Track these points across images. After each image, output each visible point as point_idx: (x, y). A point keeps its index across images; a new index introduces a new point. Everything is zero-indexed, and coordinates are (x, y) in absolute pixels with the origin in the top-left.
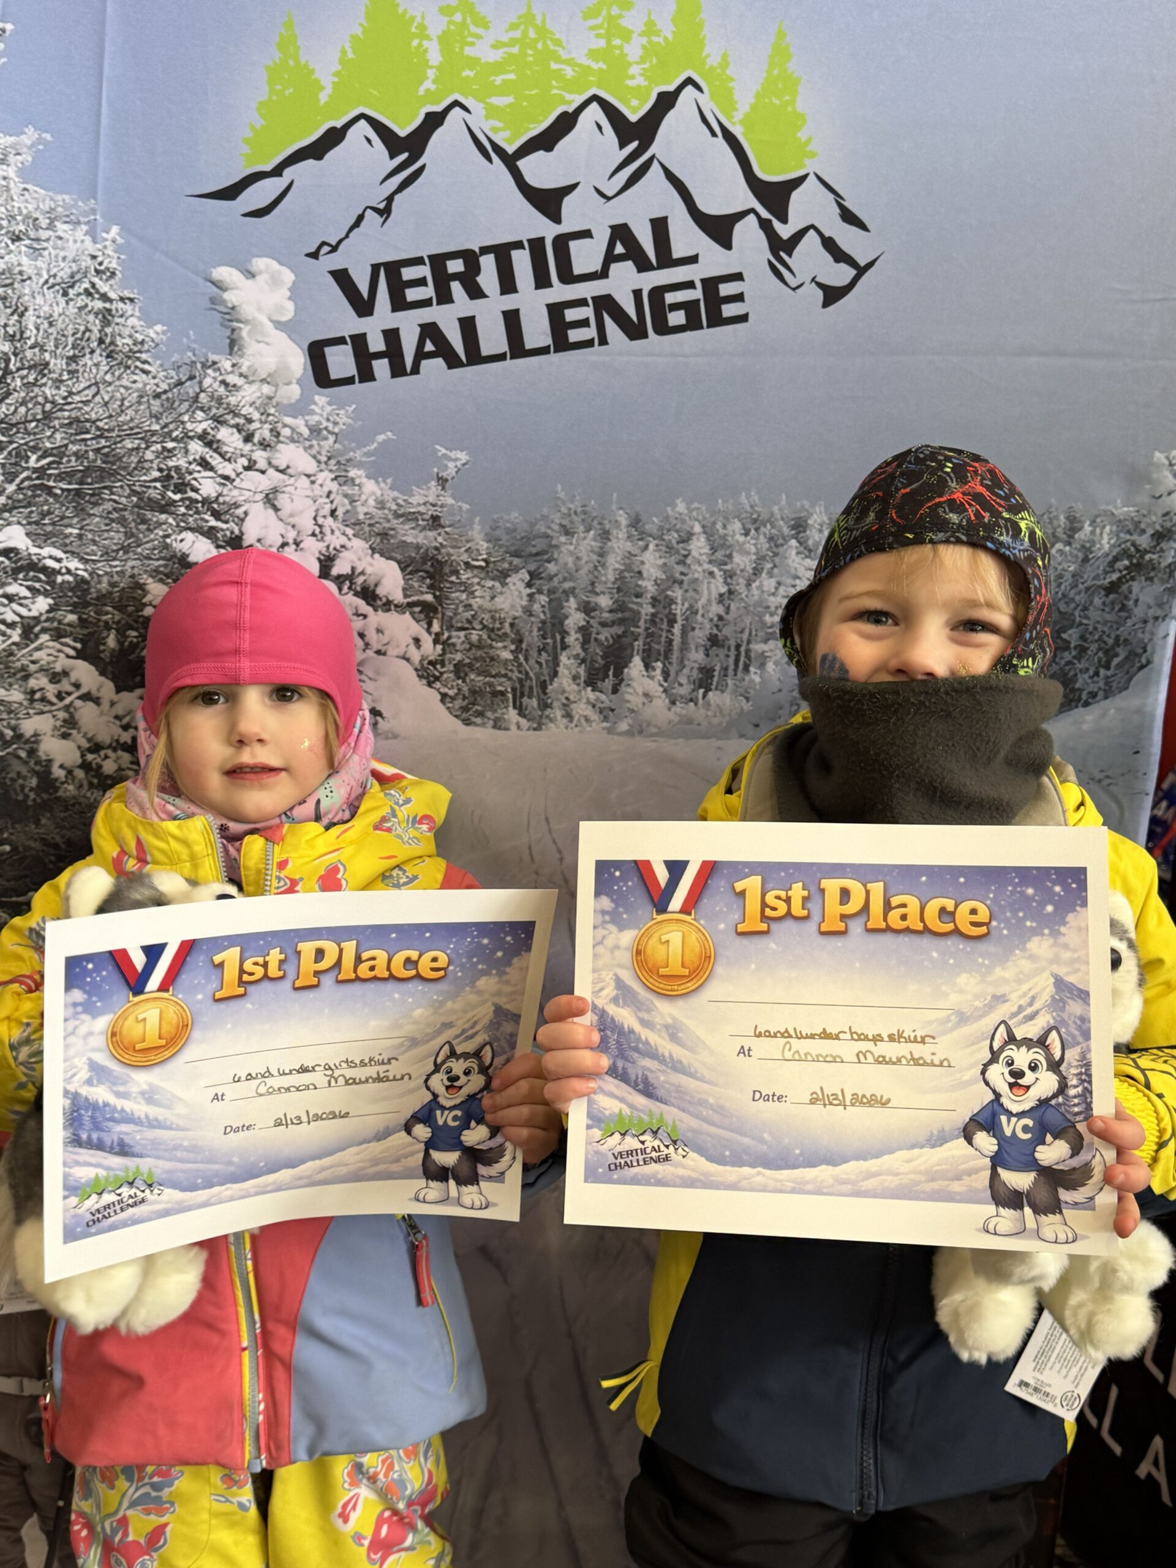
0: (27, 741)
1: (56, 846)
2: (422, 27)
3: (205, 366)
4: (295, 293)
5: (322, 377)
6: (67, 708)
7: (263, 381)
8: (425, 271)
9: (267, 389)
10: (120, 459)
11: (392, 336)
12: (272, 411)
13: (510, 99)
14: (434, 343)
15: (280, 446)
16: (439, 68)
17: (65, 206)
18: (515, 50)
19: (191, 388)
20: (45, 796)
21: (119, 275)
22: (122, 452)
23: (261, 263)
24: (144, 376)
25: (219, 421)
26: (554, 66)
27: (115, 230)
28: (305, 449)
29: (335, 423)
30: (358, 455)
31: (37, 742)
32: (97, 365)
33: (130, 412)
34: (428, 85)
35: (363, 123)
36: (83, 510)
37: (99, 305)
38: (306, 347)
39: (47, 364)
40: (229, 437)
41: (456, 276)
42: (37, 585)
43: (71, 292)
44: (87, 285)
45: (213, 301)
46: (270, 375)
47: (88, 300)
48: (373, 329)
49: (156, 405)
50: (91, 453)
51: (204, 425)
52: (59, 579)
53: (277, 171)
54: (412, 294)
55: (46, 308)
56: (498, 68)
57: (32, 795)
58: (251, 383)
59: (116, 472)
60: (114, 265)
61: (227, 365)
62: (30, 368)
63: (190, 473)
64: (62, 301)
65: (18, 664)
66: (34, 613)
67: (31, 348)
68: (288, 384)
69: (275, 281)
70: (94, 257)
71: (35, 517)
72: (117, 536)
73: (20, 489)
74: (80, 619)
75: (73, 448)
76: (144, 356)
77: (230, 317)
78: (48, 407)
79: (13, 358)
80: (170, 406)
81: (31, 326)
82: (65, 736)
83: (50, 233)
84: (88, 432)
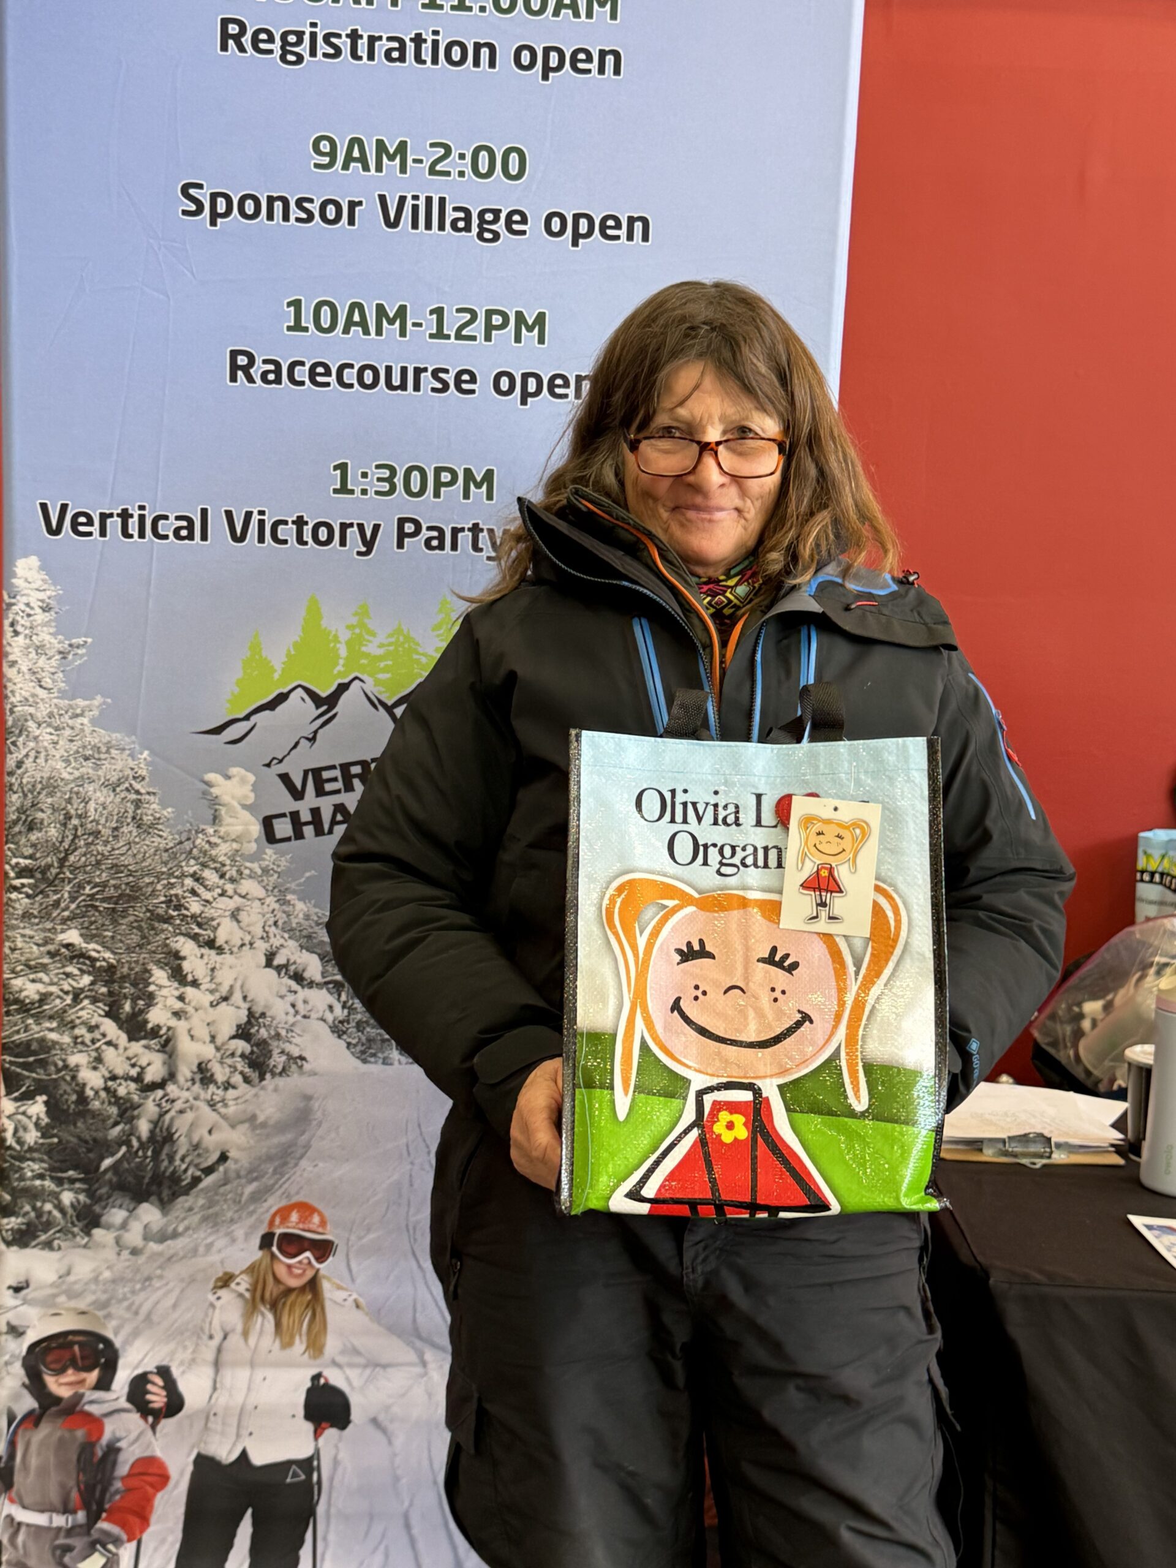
0: (71, 1070)
1: (86, 1142)
2: (336, 637)
3: (197, 832)
4: (255, 788)
5: (270, 836)
6: (97, 1050)
7: (234, 840)
8: (337, 773)
9: (235, 846)
10: (140, 889)
11: (316, 812)
12: (238, 859)
13: (389, 675)
14: (343, 815)
15: (243, 881)
16: (346, 659)
17: (117, 740)
18: (391, 648)
19: (188, 845)
20: (81, 1108)
21: (147, 779)
22: (142, 885)
23: (234, 771)
24: (159, 839)
25: (204, 865)
26: (415, 657)
27: (146, 753)
28: (259, 882)
29: (279, 866)
30: (293, 886)
31: (77, 1071)
32: (130, 832)
33: (149, 860)
34: (340, 668)
35: (300, 690)
36: (116, 921)
37: (134, 796)
38: (261, 819)
39: (99, 832)
40: (210, 876)
41: (356, 776)
42: (84, 968)
43: (118, 789)
44: (127, 785)
45: (205, 793)
46: (238, 837)
47: (127, 794)
48: (304, 809)
49: (165, 856)
50: (123, 887)
51: (195, 868)
52: (98, 964)
53: (247, 718)
54: (328, 787)
55: (102, 799)
56: (381, 658)
57: (73, 1106)
58: (226, 841)
59: (137, 898)
60: (144, 773)
61: (211, 831)
62: (90, 834)
63: (184, 898)
64: (112, 795)
65: (69, 1019)
66: (81, 985)
67: (92, 822)
68: (249, 842)
69: (243, 781)
70: (132, 769)
71: (86, 924)
72: (135, 938)
73: (78, 907)
74: (109, 991)
75: (112, 882)
76: (160, 827)
77: (215, 802)
78: (99, 857)
79: (80, 829)
80: (174, 857)
81: (92, 810)
82: (95, 1068)
83: (107, 756)
84: (122, 872)
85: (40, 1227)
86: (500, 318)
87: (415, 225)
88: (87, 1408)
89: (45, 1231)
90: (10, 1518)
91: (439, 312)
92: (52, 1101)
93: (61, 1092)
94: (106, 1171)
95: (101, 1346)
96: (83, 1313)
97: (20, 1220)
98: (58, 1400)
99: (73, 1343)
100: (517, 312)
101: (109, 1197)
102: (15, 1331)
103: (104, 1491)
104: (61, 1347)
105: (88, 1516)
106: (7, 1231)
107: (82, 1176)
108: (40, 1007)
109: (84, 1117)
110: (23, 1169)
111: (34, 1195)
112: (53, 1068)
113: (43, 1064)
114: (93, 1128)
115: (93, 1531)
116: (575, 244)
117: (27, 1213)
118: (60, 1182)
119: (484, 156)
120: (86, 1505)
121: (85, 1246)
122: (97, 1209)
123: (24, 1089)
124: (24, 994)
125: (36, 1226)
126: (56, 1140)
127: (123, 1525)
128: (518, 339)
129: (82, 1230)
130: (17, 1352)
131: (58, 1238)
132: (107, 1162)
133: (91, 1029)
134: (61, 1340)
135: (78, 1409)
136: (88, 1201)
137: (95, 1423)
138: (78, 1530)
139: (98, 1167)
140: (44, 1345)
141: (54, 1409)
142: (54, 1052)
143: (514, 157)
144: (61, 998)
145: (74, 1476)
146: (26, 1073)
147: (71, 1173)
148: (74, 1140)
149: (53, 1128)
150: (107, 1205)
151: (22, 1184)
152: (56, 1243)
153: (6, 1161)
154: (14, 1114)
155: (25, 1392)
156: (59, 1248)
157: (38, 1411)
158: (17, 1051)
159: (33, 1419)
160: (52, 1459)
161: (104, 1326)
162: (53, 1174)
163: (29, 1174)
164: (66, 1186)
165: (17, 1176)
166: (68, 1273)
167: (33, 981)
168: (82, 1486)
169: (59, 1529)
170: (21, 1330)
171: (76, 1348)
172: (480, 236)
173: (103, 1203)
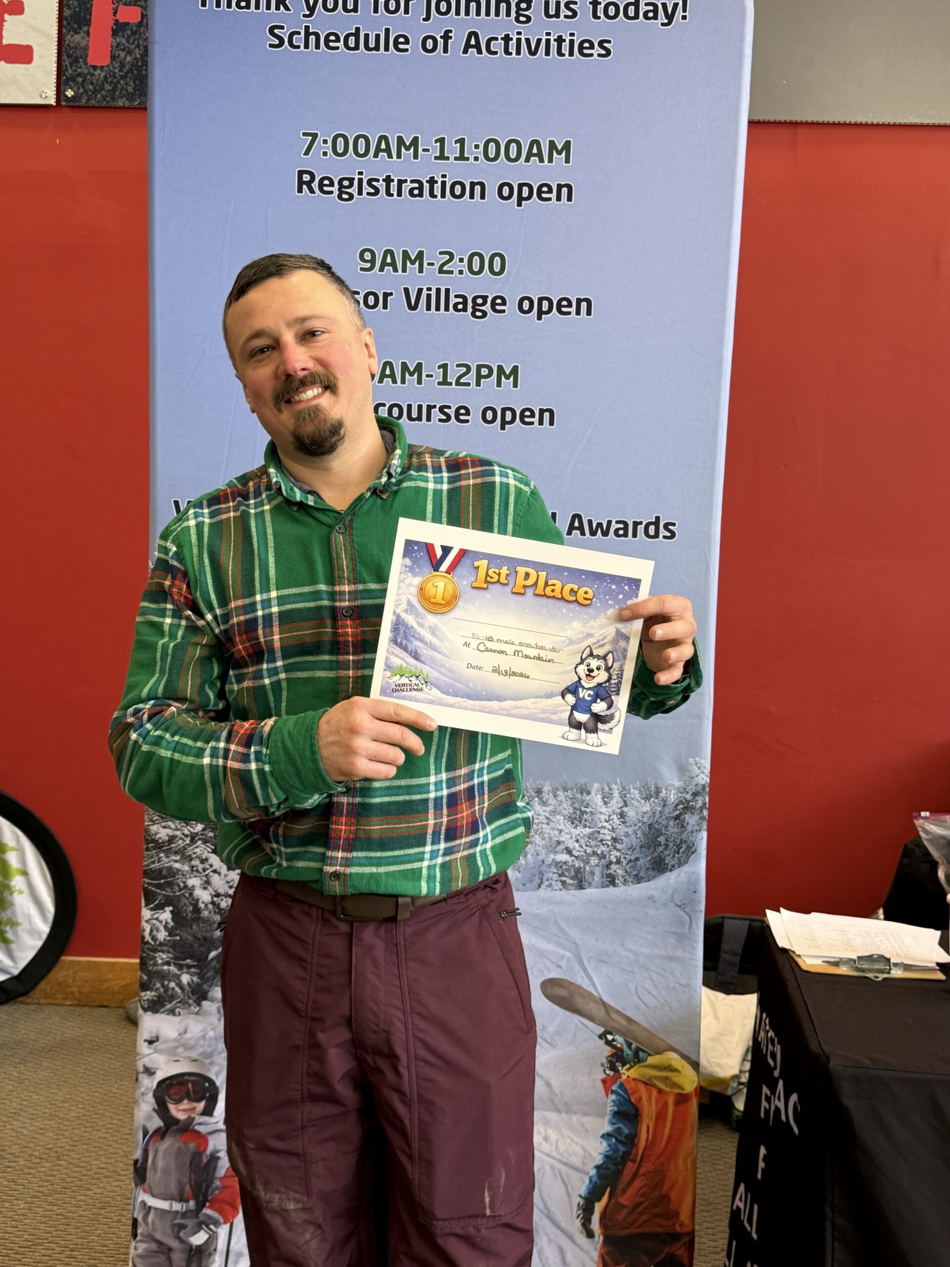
85: (167, 999)
86: (487, 370)
87: (428, 308)
88: (197, 1128)
89: (170, 1002)
90: (144, 1203)
91: (444, 367)
92: (176, 910)
93: (182, 904)
94: (212, 960)
95: (207, 1084)
96: (195, 1061)
97: (153, 993)
98: (177, 1121)
99: (187, 1082)
100: (498, 366)
101: (213, 979)
102: (149, 1072)
103: (208, 1187)
104: (180, 1084)
105: (197, 1204)
106: (144, 1001)
107: (196, 963)
108: (168, 845)
109: (198, 922)
110: (156, 957)
111: (163, 976)
112: (177, 888)
113: (170, 884)
114: (204, 930)
115: (200, 1215)
116: (539, 318)
117: (158, 989)
118: (180, 967)
119: (476, 259)
120: (196, 1197)
121: (197, 1013)
122: (205, 987)
123: (157, 902)
124: (158, 836)
125: (164, 998)
126: (178, 938)
127: (221, 1212)
128: (499, 384)
129: (195, 1002)
130: (150, 1086)
131: (179, 1007)
132: (213, 954)
133: (203, 861)
134: (180, 1079)
135: (191, 1128)
136: (199, 981)
137: (202, 1139)
138: (189, 1214)
139: (207, 958)
140: (168, 1082)
141: (174, 1127)
142: (177, 877)
143: (497, 261)
144: (183, 839)
145: (188, 1175)
146: (158, 891)
147: (188, 961)
148: (190, 938)
149: (177, 929)
150: (212, 984)
151: (155, 968)
152: (177, 1010)
153: (144, 952)
154: (150, 919)
155: (155, 1115)
156: (179, 1014)
157: (163, 1128)
158: (153, 875)
159: (160, 1134)
160: (173, 1163)
161: (209, 1070)
162: (176, 962)
163: (160, 961)
164: (185, 970)
165: (152, 962)
166: (185, 1032)
167: (164, 827)
168: (193, 1183)
169: (177, 1212)
170: (153, 1071)
171: (190, 1085)
172: (473, 315)
173: (210, 983)
